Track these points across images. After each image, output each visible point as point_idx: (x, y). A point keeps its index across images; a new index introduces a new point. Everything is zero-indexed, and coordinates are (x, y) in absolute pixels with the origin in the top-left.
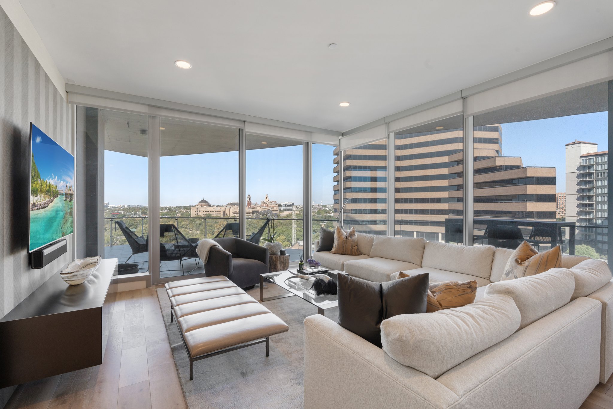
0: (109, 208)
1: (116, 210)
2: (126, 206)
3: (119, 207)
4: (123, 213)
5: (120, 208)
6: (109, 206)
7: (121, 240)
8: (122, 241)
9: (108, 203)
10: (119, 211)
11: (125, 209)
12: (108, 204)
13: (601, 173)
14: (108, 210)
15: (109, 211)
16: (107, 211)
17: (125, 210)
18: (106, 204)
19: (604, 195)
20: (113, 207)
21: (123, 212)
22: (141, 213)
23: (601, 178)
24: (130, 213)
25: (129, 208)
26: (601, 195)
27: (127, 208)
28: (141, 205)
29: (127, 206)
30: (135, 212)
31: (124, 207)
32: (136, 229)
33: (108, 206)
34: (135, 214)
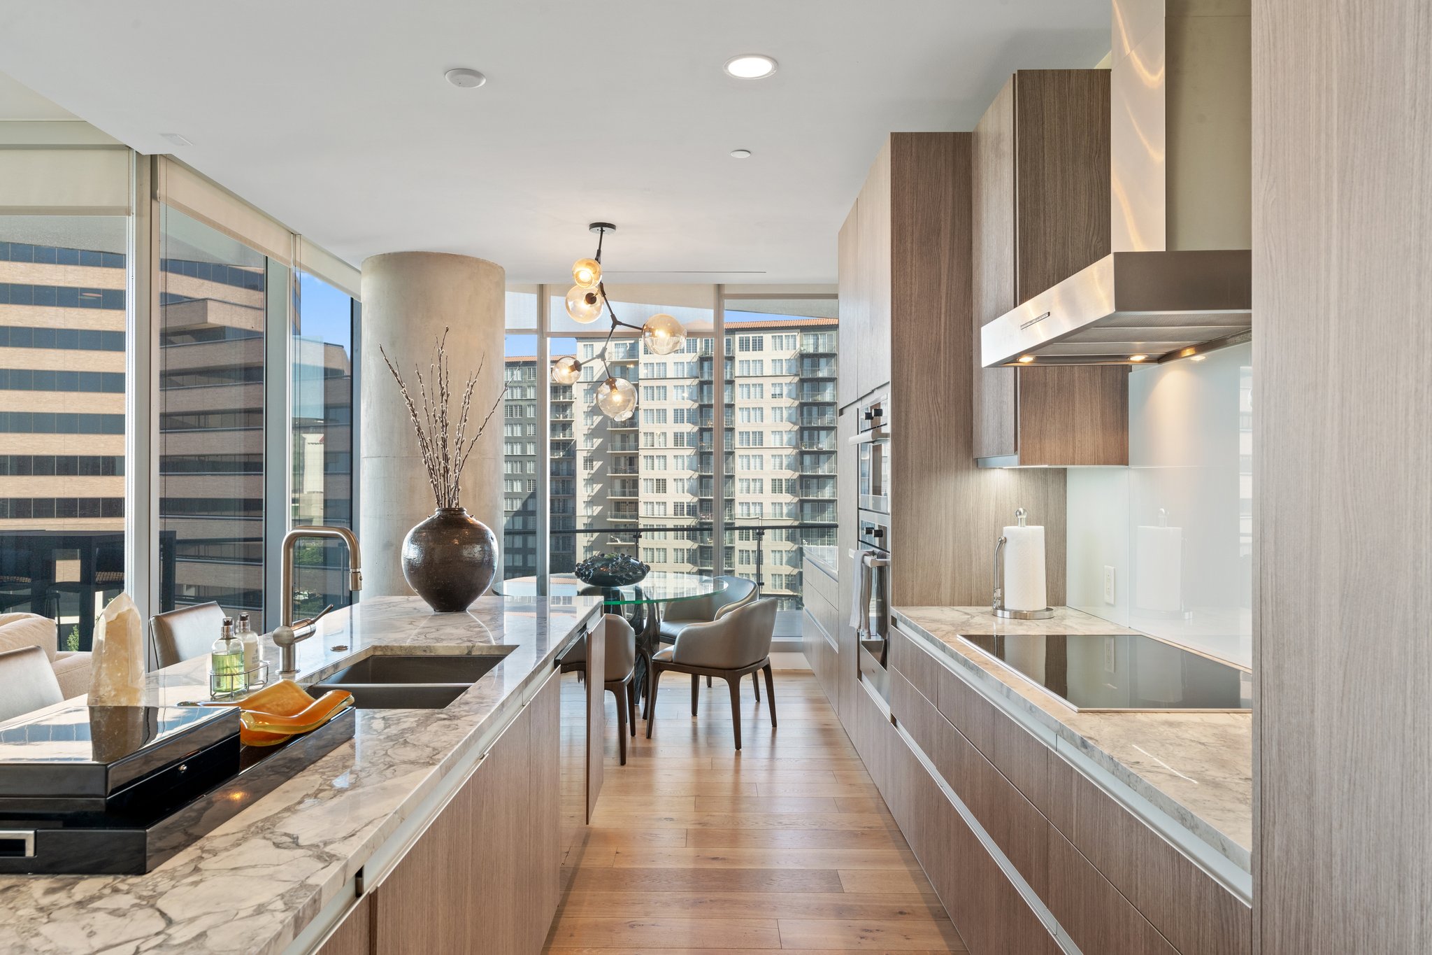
13: (512, 406)
19: (515, 459)
23: (512, 419)
26: (512, 459)
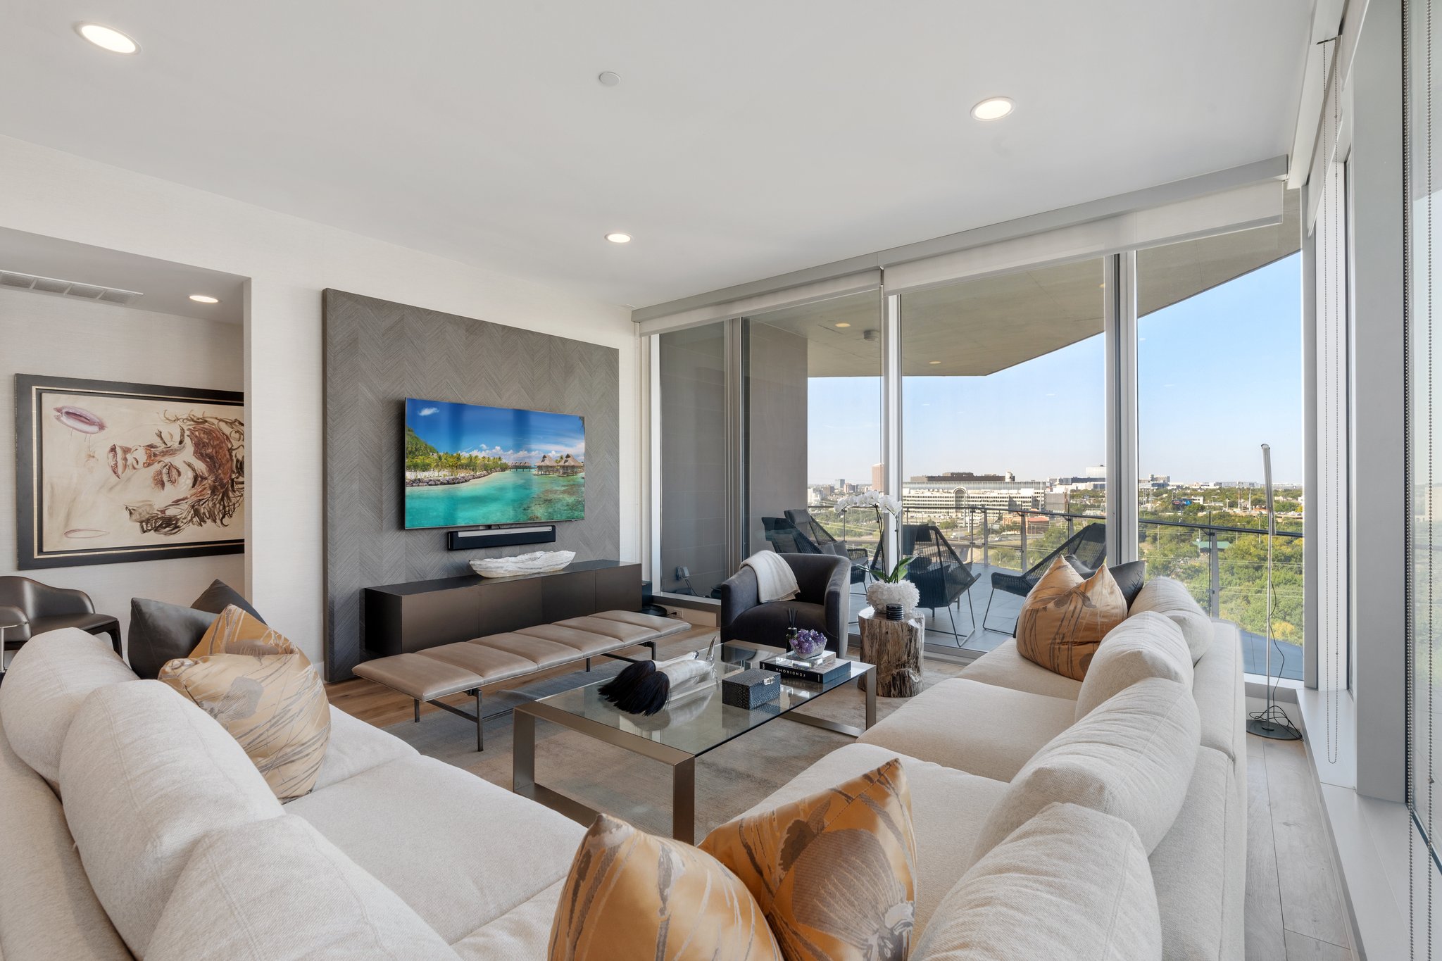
0: (1169, 488)
1: (1185, 494)
2: (1212, 486)
3: (1194, 487)
4: (1201, 502)
5: (1196, 490)
6: (1170, 483)
7: (1186, 567)
8: (1189, 568)
9: (1169, 477)
10: (1193, 497)
11: (1207, 492)
12: (1169, 481)
14: (1166, 493)
15: (1169, 497)
16: (1165, 495)
17: (1207, 494)
18: (1164, 481)
20: (1178, 487)
21: (1202, 499)
22: (1252, 502)
24: (1221, 501)
25: (1220, 489)
27: (1214, 490)
28: (1252, 481)
29: (1215, 485)
30: (1232, 500)
31: (1205, 487)
32: (1231, 543)
33: (1168, 485)
34: (1233, 505)
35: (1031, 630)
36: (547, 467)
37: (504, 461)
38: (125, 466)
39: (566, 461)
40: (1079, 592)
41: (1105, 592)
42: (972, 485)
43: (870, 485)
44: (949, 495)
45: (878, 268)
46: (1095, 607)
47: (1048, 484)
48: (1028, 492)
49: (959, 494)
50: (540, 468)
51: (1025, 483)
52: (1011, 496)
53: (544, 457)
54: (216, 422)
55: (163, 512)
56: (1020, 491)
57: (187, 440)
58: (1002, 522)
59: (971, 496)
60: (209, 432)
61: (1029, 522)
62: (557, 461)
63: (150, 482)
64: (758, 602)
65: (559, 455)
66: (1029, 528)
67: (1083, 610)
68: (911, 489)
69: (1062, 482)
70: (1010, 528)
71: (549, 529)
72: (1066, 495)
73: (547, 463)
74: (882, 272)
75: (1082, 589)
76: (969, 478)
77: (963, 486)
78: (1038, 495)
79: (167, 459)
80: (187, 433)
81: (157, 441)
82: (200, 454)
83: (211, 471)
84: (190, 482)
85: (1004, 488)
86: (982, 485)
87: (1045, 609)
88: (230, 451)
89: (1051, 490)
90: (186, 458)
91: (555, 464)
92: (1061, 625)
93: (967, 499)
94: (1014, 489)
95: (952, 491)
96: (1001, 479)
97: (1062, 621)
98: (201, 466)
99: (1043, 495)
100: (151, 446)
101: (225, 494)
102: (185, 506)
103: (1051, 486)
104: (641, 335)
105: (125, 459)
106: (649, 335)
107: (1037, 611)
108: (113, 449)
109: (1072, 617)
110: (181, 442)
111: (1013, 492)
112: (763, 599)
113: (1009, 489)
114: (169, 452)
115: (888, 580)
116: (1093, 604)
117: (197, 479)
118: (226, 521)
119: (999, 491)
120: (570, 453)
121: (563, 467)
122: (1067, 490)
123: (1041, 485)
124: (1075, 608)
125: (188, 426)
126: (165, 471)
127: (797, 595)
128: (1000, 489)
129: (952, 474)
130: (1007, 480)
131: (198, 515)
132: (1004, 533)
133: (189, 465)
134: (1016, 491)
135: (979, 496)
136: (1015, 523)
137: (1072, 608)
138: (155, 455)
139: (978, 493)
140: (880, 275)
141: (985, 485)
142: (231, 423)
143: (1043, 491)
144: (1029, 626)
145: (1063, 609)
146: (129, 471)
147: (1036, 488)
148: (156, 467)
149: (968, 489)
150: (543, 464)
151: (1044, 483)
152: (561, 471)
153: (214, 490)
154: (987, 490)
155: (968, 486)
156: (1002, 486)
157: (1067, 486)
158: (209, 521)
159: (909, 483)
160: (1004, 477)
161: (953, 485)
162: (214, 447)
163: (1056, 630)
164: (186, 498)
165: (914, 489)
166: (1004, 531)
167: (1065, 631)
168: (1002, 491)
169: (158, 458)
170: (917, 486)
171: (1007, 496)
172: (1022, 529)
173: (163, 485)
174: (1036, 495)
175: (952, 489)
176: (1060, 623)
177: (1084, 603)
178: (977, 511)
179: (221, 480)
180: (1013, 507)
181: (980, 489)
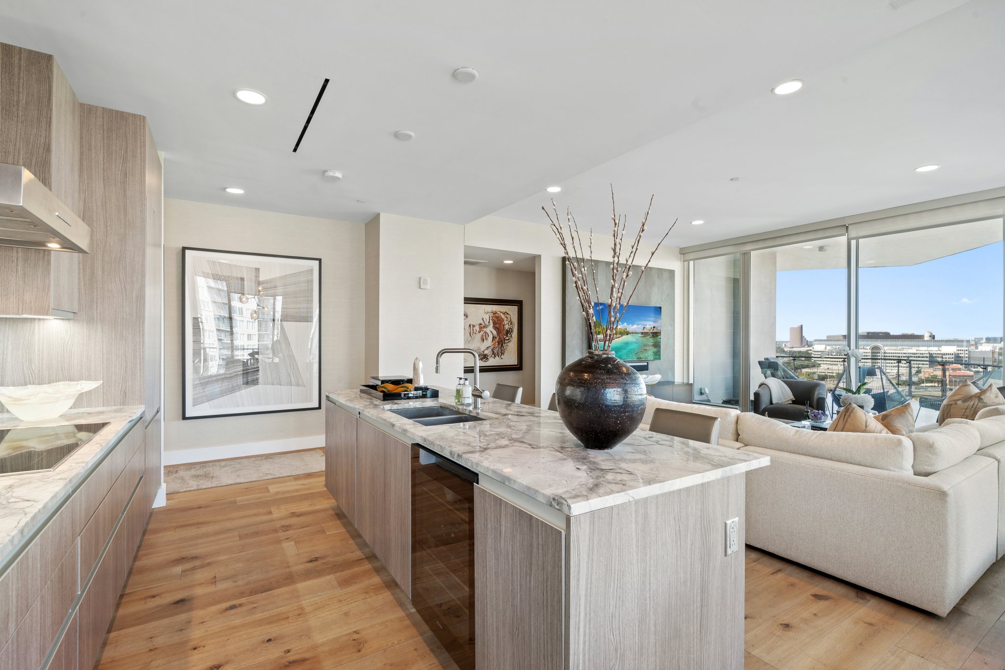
35: (948, 414)
36: (645, 332)
37: (628, 330)
38: (473, 332)
39: (653, 330)
40: (976, 396)
41: (993, 396)
42: (889, 342)
43: (787, 342)
44: (867, 351)
45: (845, 225)
46: (986, 403)
47: (973, 343)
48: (951, 349)
49: (875, 349)
50: (642, 333)
51: (947, 341)
52: (931, 352)
53: (644, 328)
54: (499, 313)
55: (483, 352)
56: (940, 349)
57: (491, 321)
58: (920, 375)
59: (887, 352)
60: (497, 318)
61: (949, 375)
62: (650, 330)
63: (480, 339)
64: (771, 403)
65: (650, 327)
66: (950, 381)
67: (979, 405)
68: (826, 345)
69: (988, 340)
70: (928, 380)
71: (646, 364)
72: (993, 352)
73: (645, 331)
74: (847, 227)
75: (979, 395)
76: (886, 336)
77: (879, 343)
78: (961, 352)
79: (485, 330)
80: (491, 318)
81: (482, 322)
82: (495, 328)
83: (498, 335)
84: (491, 339)
85: (923, 346)
86: (899, 342)
87: (956, 404)
88: (504, 325)
89: (977, 348)
90: (490, 329)
91: (648, 331)
92: (965, 411)
93: (883, 355)
94: (934, 346)
95: (868, 348)
96: (920, 337)
97: (966, 409)
98: (495, 332)
99: (967, 352)
100: (480, 324)
101: (502, 345)
102: (490, 350)
103: (976, 344)
104: (684, 261)
105: (473, 330)
106: (688, 261)
107: (951, 405)
108: (470, 326)
109: (972, 407)
110: (489, 322)
111: (934, 350)
112: (774, 401)
113: (928, 346)
114: (486, 327)
115: (855, 393)
116: (985, 401)
117: (494, 338)
118: (502, 356)
119: (917, 348)
120: (655, 326)
121: (652, 333)
122: (995, 348)
123: (965, 344)
124: (974, 403)
125: (491, 315)
126: (484, 335)
127: (793, 401)
128: (919, 346)
129: (868, 333)
130: (927, 338)
131: (494, 354)
132: (923, 385)
133: (491, 332)
134: (936, 349)
135: (896, 352)
136: (935, 377)
137: (972, 403)
138: (482, 328)
139: (896, 350)
140: (845, 229)
141: (902, 343)
142: (504, 314)
143: (967, 349)
144: (946, 412)
145: (967, 404)
146: (474, 335)
147: (958, 346)
148: (482, 333)
149: (884, 346)
150: (643, 331)
151: (968, 341)
152: (651, 335)
153: (499, 342)
154: (905, 347)
155: (885, 343)
156: (921, 343)
157: (995, 344)
158: (497, 356)
159: (825, 340)
160: (924, 336)
161: (869, 343)
162: (499, 324)
163: (963, 414)
164: (490, 346)
165: (829, 345)
166: (923, 383)
167: (968, 414)
168: (921, 348)
169: (483, 329)
170: (833, 343)
171: (927, 352)
172: (942, 382)
173: (484, 340)
174: (959, 352)
175: (868, 346)
176: (964, 410)
177: (979, 401)
178: (902, 362)
179: (501, 338)
180: (933, 361)
181: (897, 346)
